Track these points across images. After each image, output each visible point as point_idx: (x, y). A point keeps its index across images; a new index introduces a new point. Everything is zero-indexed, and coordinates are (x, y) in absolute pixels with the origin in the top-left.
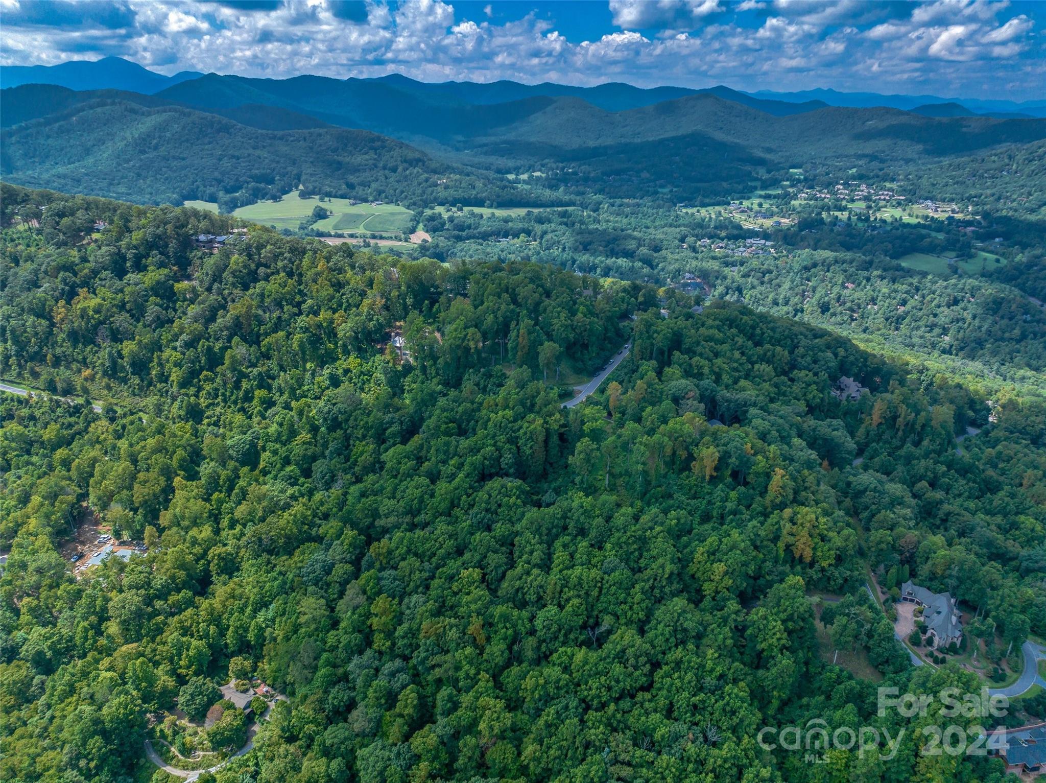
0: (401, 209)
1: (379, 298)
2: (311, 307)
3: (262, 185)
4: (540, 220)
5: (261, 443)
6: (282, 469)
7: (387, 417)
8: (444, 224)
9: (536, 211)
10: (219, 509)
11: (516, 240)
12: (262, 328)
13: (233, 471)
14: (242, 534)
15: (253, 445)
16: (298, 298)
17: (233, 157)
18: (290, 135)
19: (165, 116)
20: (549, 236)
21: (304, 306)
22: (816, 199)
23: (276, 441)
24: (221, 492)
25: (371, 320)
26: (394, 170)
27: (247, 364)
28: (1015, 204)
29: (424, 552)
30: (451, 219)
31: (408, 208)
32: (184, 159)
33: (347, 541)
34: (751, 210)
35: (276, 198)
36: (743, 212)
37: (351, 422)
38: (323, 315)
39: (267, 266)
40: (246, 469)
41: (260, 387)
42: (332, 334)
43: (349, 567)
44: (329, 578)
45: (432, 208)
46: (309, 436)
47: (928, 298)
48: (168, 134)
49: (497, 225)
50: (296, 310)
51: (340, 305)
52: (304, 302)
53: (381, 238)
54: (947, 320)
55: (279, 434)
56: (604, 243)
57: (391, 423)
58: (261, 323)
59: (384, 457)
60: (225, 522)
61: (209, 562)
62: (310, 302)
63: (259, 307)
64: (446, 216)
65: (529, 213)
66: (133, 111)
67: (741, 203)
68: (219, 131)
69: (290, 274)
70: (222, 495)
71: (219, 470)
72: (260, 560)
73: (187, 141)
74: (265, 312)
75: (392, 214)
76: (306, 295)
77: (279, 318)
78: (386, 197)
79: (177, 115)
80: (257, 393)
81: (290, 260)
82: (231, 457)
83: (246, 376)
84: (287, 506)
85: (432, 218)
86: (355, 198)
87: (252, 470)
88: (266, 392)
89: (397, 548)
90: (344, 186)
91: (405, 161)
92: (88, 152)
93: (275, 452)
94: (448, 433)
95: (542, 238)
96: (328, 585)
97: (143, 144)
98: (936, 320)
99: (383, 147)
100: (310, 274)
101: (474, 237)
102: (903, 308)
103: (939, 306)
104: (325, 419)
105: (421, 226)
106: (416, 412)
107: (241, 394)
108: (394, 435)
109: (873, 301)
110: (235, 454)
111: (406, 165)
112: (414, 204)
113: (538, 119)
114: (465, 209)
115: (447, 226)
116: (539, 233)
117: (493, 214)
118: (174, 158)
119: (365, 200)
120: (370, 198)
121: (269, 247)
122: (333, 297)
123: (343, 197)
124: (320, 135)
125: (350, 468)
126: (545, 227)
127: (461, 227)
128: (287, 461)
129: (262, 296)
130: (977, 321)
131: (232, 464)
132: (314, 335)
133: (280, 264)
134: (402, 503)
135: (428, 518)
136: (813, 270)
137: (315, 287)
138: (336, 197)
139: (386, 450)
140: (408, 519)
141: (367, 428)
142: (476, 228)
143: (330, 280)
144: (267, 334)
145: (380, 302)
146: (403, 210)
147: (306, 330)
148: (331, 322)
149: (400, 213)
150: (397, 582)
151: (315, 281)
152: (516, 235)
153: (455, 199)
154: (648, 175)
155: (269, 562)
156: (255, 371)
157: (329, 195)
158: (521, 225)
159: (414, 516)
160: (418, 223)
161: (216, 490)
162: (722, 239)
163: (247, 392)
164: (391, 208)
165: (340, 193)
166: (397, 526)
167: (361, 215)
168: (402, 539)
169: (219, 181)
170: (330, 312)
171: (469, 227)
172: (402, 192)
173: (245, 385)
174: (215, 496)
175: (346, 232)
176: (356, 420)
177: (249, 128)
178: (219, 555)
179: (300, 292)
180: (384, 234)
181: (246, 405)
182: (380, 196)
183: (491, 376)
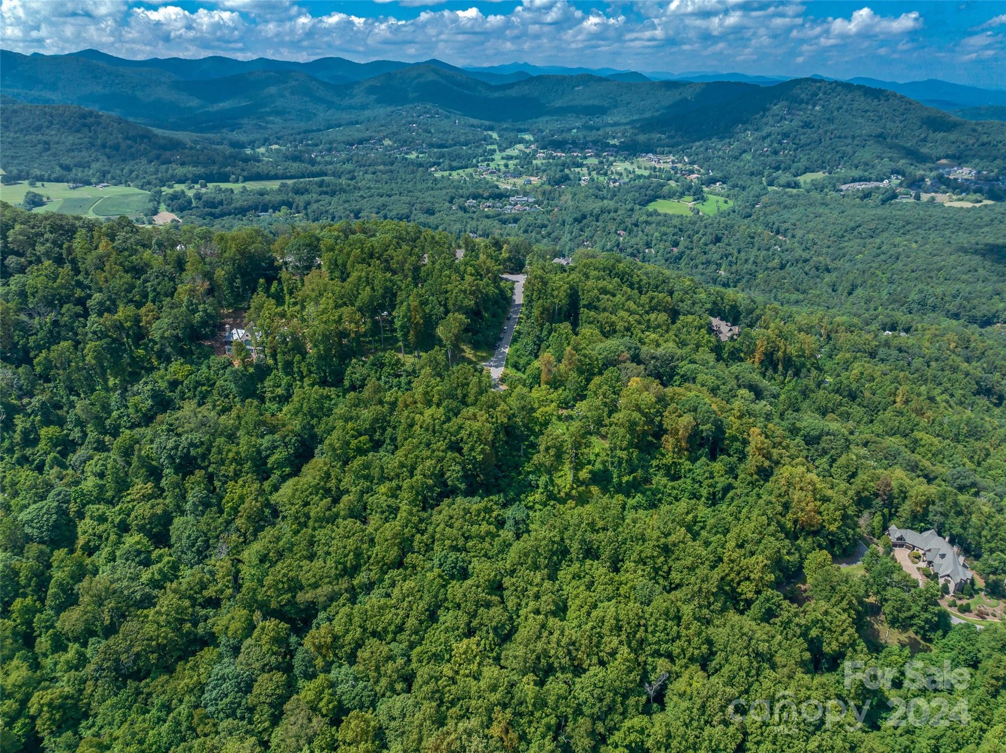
0: (133, 190)
1: (199, 281)
2: (101, 303)
4: (298, 192)
5: (73, 508)
6: (119, 542)
7: (266, 442)
8: (190, 202)
9: (290, 182)
10: (29, 623)
11: (277, 213)
12: (32, 339)
13: (37, 559)
14: (82, 660)
15: (62, 512)
16: (78, 293)
20: (315, 206)
21: (89, 303)
22: (554, 158)
23: (99, 500)
24: (25, 595)
25: (195, 311)
27: (15, 392)
28: (721, 153)
29: (385, 630)
30: (198, 197)
31: (142, 188)
33: (265, 638)
34: (499, 170)
36: (492, 173)
37: (213, 457)
38: (123, 312)
39: (18, 254)
40: (60, 554)
41: (47, 422)
42: (140, 335)
43: (279, 677)
44: (250, 699)
45: (171, 187)
46: (150, 485)
47: (695, 238)
49: (252, 199)
50: (79, 309)
51: (145, 296)
52: (90, 296)
54: (719, 257)
55: (102, 488)
56: (374, 210)
57: (273, 448)
58: (26, 331)
59: (274, 498)
60: (43, 643)
61: (33, 718)
62: (97, 296)
63: (19, 310)
64: (190, 194)
65: (283, 185)
67: (488, 165)
69: (59, 261)
70: (29, 600)
71: (15, 562)
72: (123, 694)
74: (31, 316)
75: (125, 196)
76: (90, 288)
77: (55, 323)
78: (113, 178)
80: (43, 432)
81: (54, 243)
82: (29, 539)
83: (21, 410)
84: (148, 601)
85: (174, 197)
86: (75, 181)
87: (72, 551)
88: (57, 429)
89: (347, 631)
90: (58, 168)
93: (102, 519)
94: (361, 451)
95: (305, 208)
96: (251, 710)
98: (708, 256)
100: (91, 258)
101: (229, 214)
102: (675, 250)
103: (706, 245)
104: (171, 458)
105: (163, 206)
106: (304, 428)
107: (17, 437)
108: (280, 465)
109: (648, 245)
110: (35, 532)
111: (129, 142)
112: (149, 183)
114: (210, 185)
115: (194, 205)
116: (302, 205)
117: (244, 188)
119: (88, 183)
120: (94, 180)
121: (18, 227)
122: (132, 287)
123: (58, 180)
125: (228, 523)
126: (306, 197)
127: (212, 204)
128: (124, 528)
129: (23, 294)
130: (743, 254)
131: (33, 549)
132: (114, 340)
133: (40, 249)
134: (330, 563)
135: (374, 575)
136: (584, 221)
137: (101, 277)
138: (49, 180)
139: (276, 488)
140: (344, 584)
141: (239, 461)
142: (230, 204)
143: (121, 264)
144: (39, 348)
145: (202, 286)
146: (137, 191)
147: (99, 335)
148: (137, 320)
149: (133, 195)
150: (361, 684)
151: (100, 267)
152: (276, 208)
153: (195, 175)
154: (390, 143)
155: (138, 693)
156: (35, 402)
157: (41, 179)
158: (279, 198)
159: (352, 577)
160: (159, 203)
161: (17, 595)
162: (487, 199)
163: (25, 433)
164: (121, 189)
165: (54, 176)
166: (332, 598)
167: (87, 200)
168: (350, 617)
170: (132, 307)
171: (221, 203)
172: (131, 172)
173: (20, 422)
174: (18, 604)
176: (220, 452)
178: (50, 704)
179: (79, 284)
181: (28, 451)
182: (103, 177)
183: (382, 365)
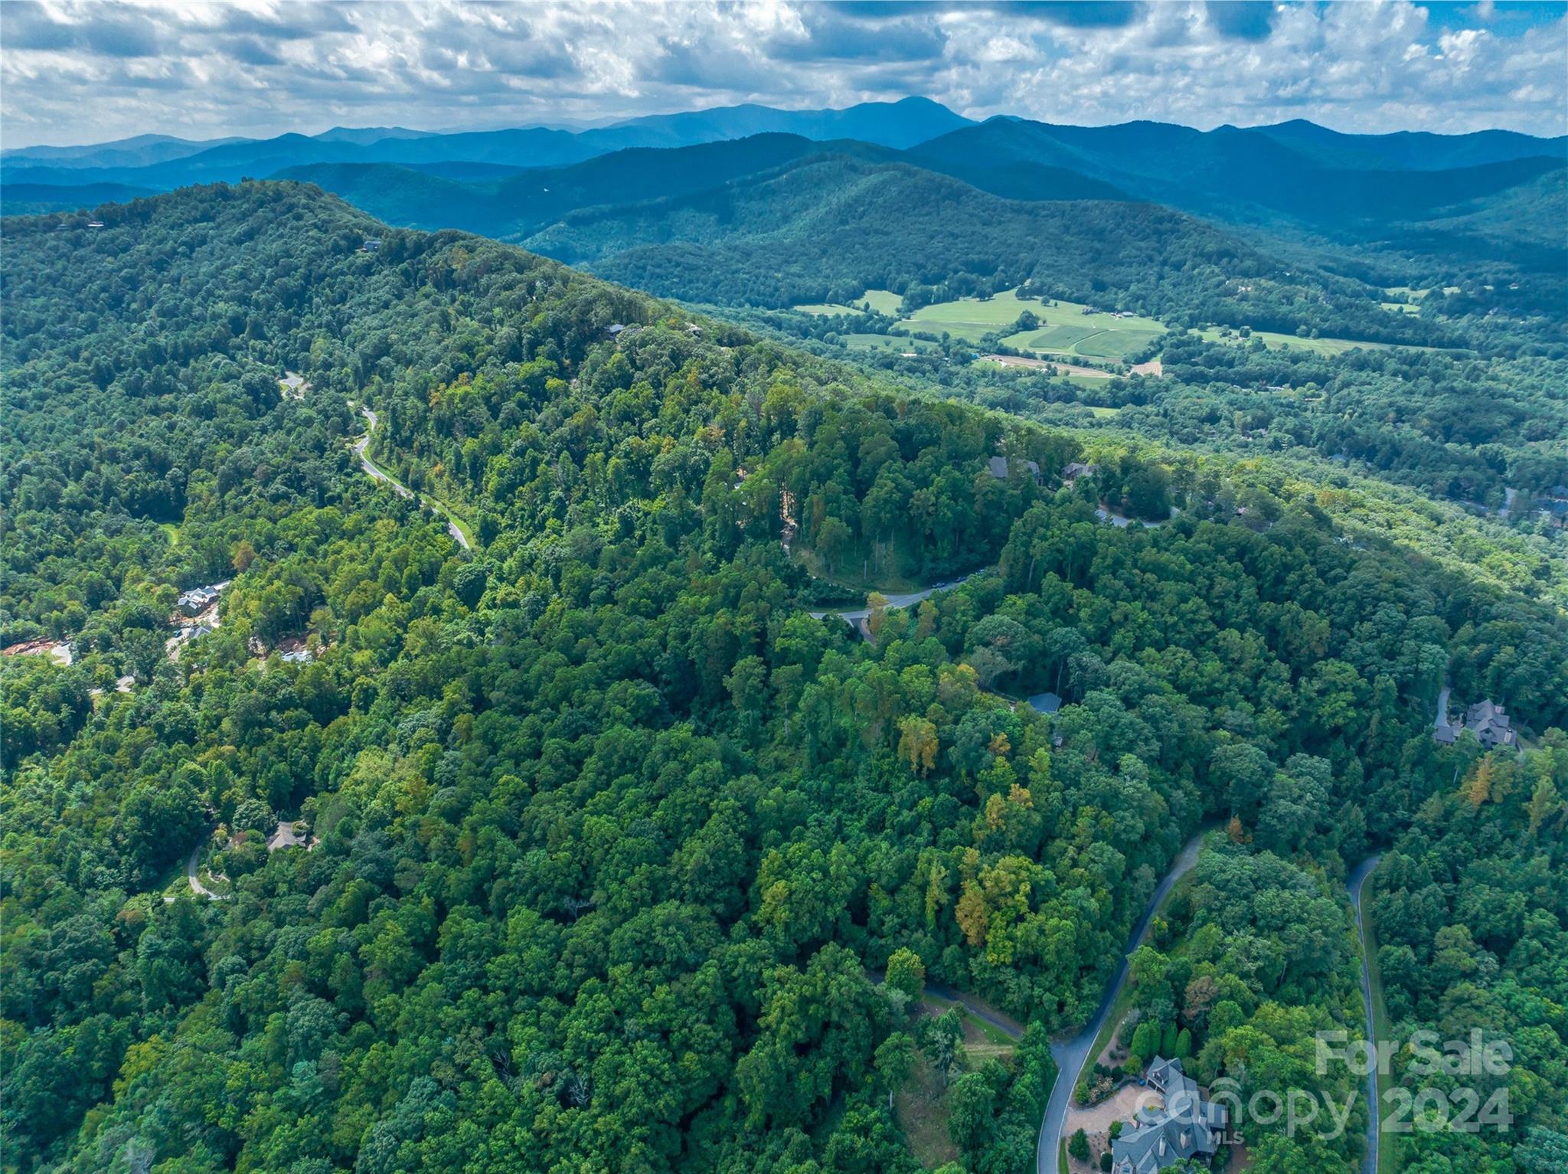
0: (1155, 325)
3: (974, 276)
4: (1360, 365)
8: (1196, 355)
9: (1368, 348)
11: (1292, 392)
17: (952, 234)
18: (1044, 208)
19: (886, 175)
26: (1178, 267)
31: (1166, 324)
32: (887, 234)
35: (983, 296)
48: (880, 200)
53: (1086, 365)
55: (510, 570)
65: (1352, 351)
66: (853, 169)
68: (945, 198)
73: (899, 210)
75: (1136, 332)
78: (1143, 307)
79: (899, 174)
85: (1188, 344)
86: (1095, 304)
90: (1088, 286)
91: (1202, 255)
92: (786, 219)
94: (636, 610)
97: (847, 212)
99: (1173, 231)
105: (1162, 354)
108: (597, 600)
111: (1198, 260)
112: (1179, 319)
113: (1519, 197)
114: (1254, 334)
118: (876, 232)
119: (1110, 309)
120: (1119, 307)
123: (1079, 301)
124: (1086, 209)
138: (1069, 300)
142: (1243, 364)
146: (1157, 326)
149: (1148, 332)
152: (1298, 383)
158: (1321, 369)
160: (1161, 349)
164: (1142, 323)
165: (1077, 295)
167: (1085, 330)
169: (919, 267)
175: (1039, 352)
177: (990, 196)
179: (654, 408)
180: (1093, 361)
182: (1135, 304)
